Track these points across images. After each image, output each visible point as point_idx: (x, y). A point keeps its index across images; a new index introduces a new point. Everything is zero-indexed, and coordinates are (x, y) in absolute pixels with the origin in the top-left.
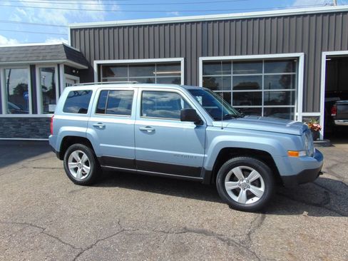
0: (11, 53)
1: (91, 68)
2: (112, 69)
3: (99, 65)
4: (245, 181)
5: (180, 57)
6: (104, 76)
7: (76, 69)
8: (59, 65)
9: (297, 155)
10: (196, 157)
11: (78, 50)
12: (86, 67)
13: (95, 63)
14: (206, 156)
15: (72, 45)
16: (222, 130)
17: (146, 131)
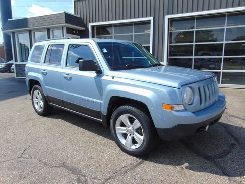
0: (35, 21)
1: (87, 29)
2: (107, 28)
3: (93, 27)
4: (130, 128)
5: (150, 16)
6: (98, 34)
7: (76, 30)
8: (63, 28)
9: (172, 108)
10: (96, 102)
11: (79, 16)
12: (84, 29)
13: (90, 25)
14: (102, 102)
15: (75, 14)
16: (113, 80)
17: (67, 77)
